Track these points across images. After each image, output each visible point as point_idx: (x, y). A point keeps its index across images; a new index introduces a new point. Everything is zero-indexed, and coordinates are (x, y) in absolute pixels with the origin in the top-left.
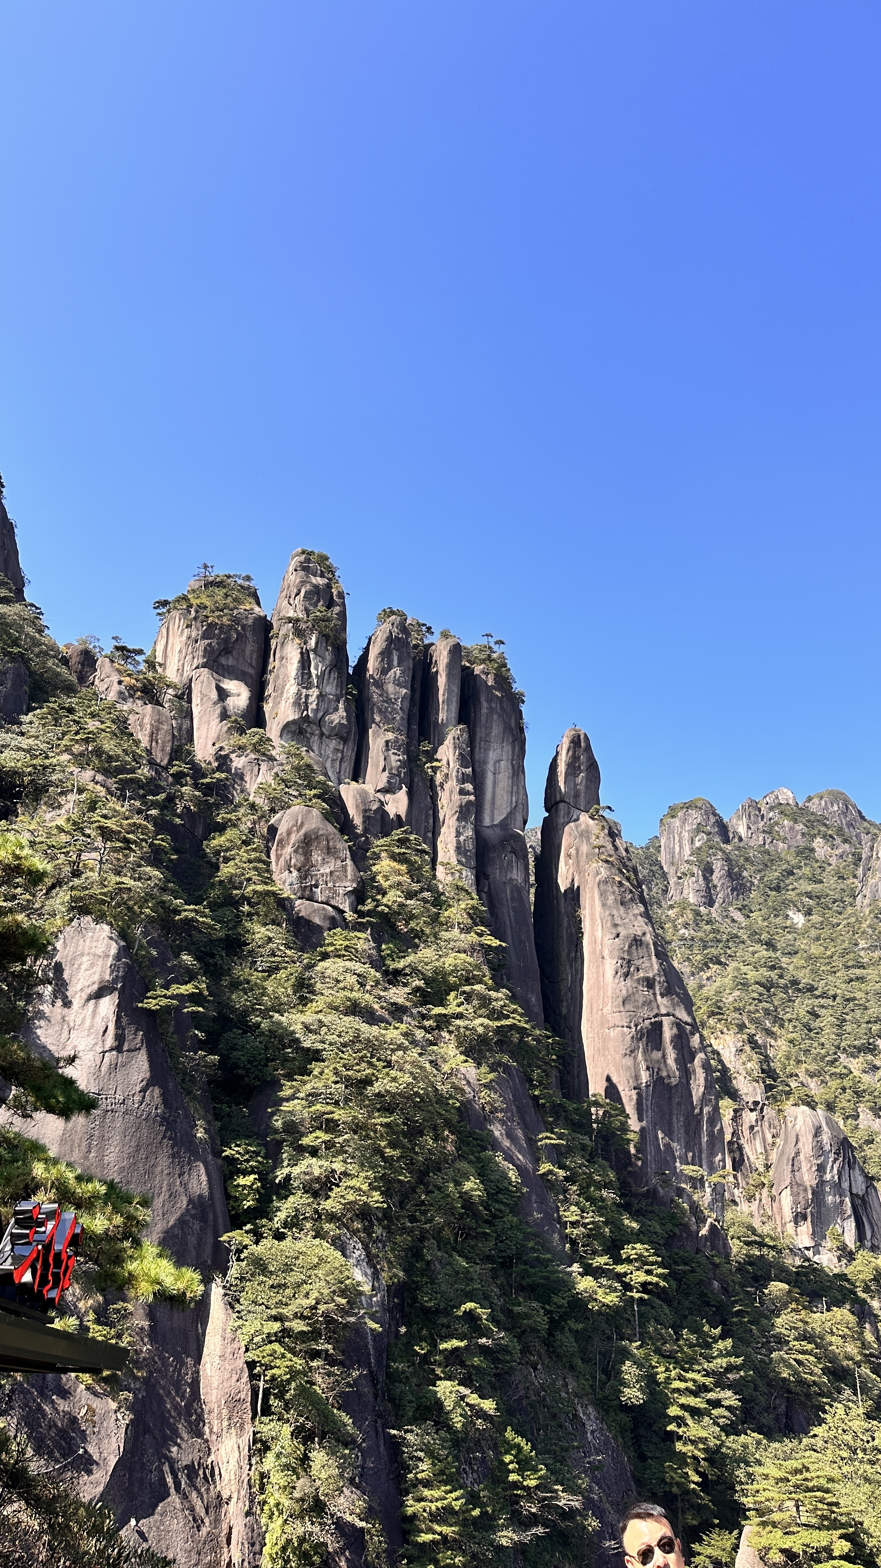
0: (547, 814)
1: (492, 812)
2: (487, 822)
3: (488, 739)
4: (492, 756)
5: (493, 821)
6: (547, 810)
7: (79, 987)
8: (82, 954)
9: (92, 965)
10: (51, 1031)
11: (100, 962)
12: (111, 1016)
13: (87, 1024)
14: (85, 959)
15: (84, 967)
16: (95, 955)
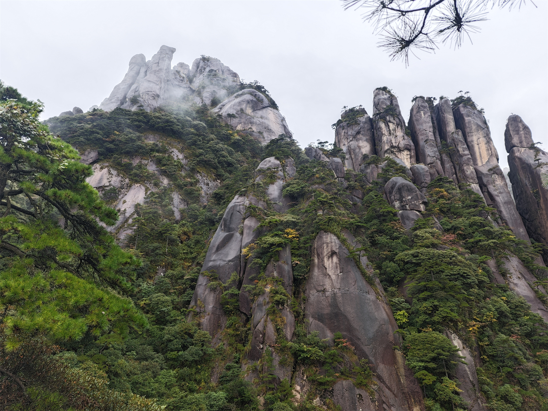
0: (508, 154)
1: (481, 160)
2: (480, 164)
3: (471, 131)
4: (475, 138)
5: (482, 163)
6: (508, 152)
7: (325, 254)
8: (323, 244)
9: (327, 246)
10: (320, 270)
11: (330, 245)
12: (338, 262)
13: (331, 266)
14: (325, 245)
15: (325, 247)
16: (327, 243)
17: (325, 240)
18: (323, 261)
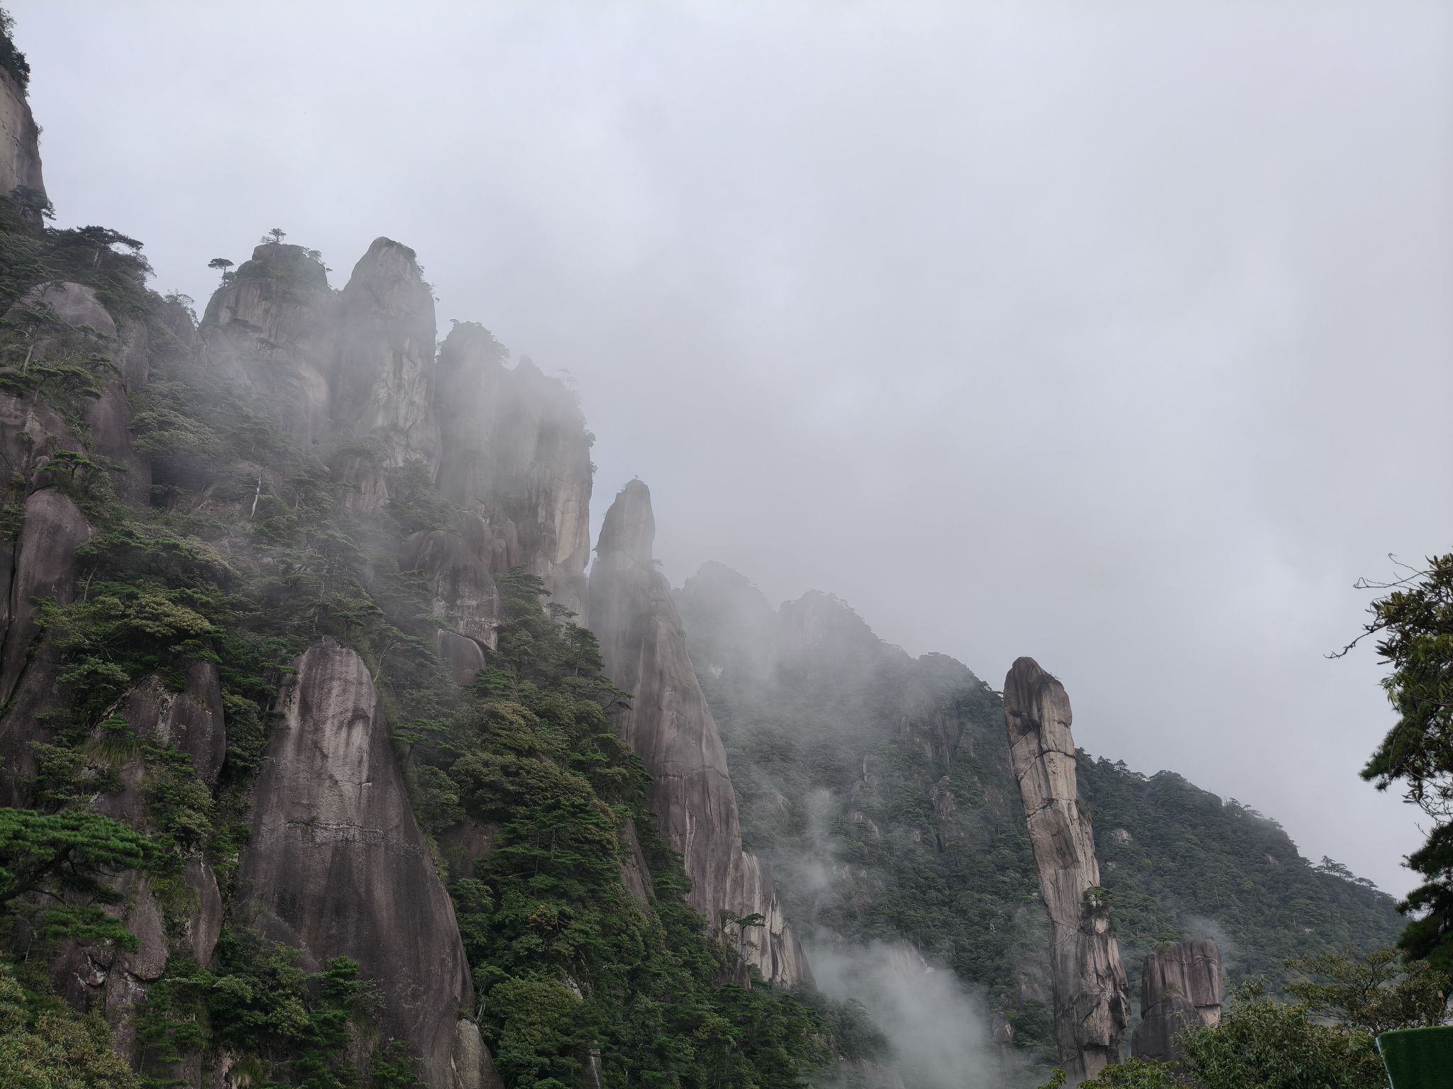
1: (557, 551)
3: (561, 477)
4: (563, 495)
5: (556, 560)
7: (330, 712)
8: (332, 679)
9: (344, 691)
10: (302, 757)
11: (353, 689)
12: (366, 747)
13: (341, 753)
14: (336, 684)
15: (335, 692)
16: (346, 681)
17: (337, 667)
18: (318, 729)
